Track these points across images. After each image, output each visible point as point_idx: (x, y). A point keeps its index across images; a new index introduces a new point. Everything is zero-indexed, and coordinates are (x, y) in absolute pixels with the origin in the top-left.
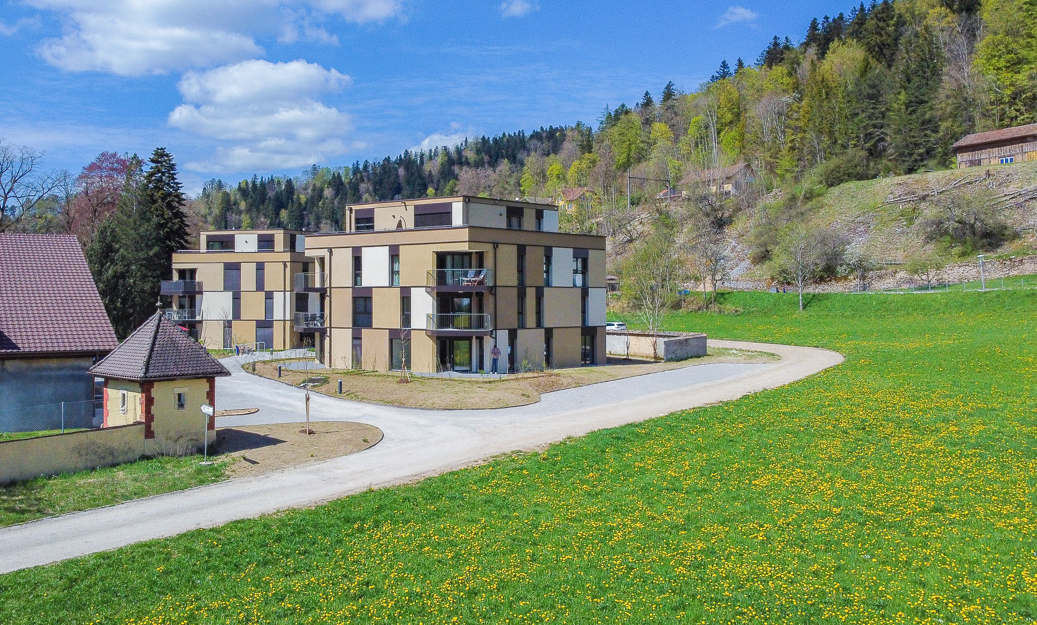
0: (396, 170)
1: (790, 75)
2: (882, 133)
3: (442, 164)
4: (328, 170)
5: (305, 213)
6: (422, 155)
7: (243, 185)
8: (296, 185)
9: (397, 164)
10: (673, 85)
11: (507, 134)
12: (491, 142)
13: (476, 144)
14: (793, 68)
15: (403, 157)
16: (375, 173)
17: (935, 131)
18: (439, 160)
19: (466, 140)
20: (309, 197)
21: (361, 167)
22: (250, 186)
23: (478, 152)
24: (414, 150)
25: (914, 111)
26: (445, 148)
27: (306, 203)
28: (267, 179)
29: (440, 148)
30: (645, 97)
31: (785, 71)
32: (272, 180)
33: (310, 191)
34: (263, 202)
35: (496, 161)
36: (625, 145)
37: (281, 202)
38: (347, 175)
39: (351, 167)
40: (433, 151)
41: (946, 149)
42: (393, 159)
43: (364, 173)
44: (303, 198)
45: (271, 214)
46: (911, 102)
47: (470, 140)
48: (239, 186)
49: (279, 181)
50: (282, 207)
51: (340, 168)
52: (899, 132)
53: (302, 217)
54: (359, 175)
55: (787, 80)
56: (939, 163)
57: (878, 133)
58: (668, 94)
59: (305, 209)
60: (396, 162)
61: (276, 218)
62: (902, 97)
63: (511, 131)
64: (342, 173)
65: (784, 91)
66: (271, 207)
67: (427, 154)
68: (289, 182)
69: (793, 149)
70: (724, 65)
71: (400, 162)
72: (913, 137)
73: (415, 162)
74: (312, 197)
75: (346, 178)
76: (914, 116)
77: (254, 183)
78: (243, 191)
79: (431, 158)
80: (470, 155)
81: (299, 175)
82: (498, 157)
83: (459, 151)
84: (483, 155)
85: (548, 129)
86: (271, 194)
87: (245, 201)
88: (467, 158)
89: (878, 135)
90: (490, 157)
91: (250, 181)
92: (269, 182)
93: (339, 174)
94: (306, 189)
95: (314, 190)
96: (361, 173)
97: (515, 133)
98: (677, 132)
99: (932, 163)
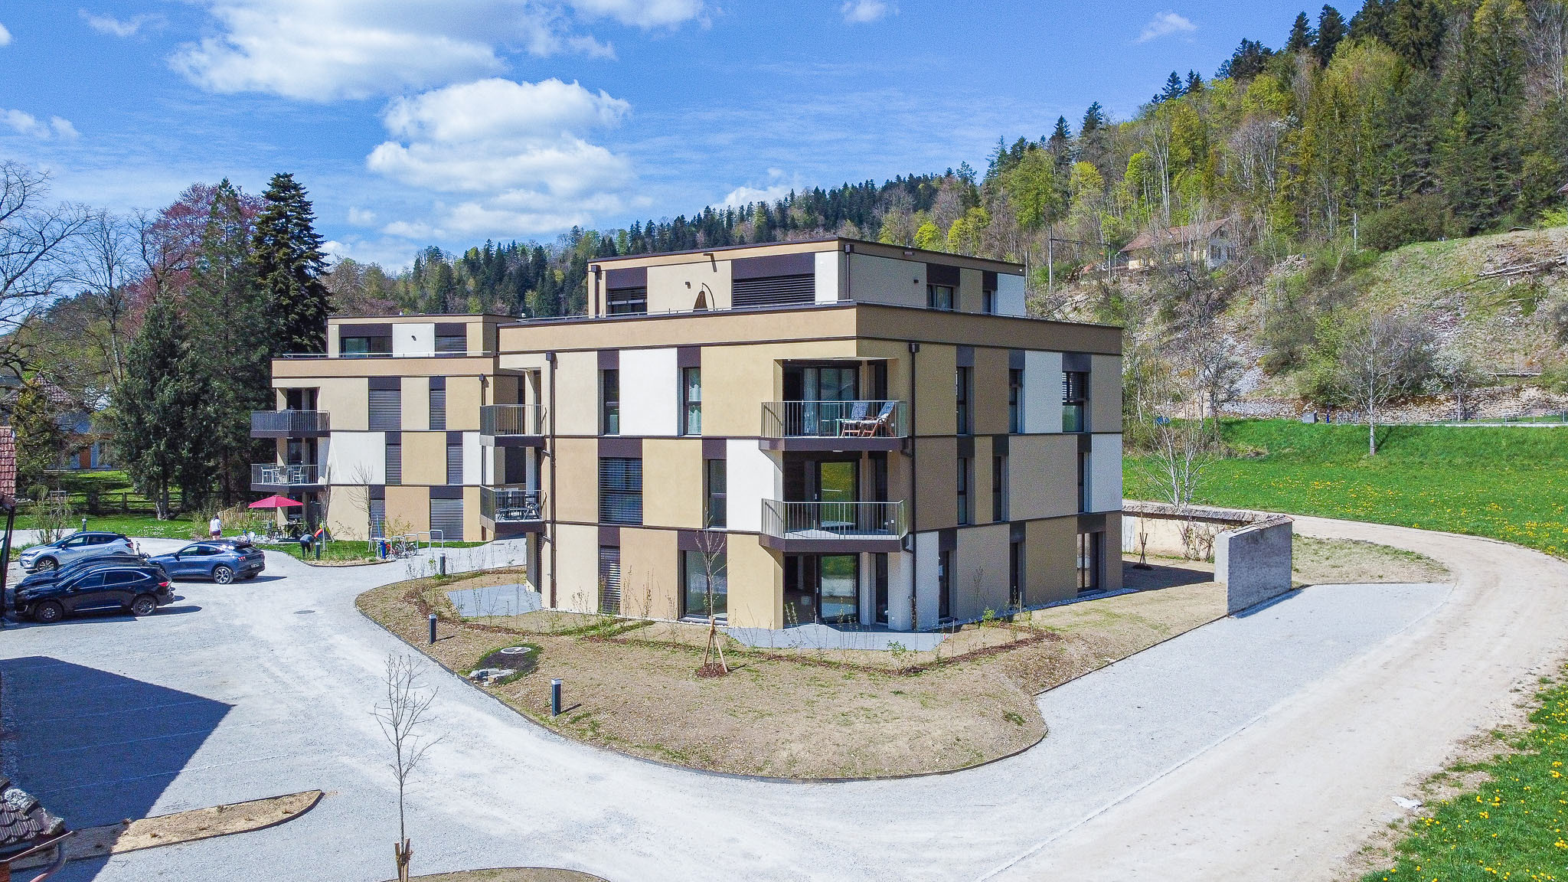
0: (693, 235)
1: (1281, 88)
2: (1429, 174)
3: (759, 227)
4: (595, 235)
5: (562, 296)
6: (730, 214)
7: (472, 256)
8: (551, 256)
9: (695, 226)
10: (1099, 107)
11: (850, 186)
12: (828, 196)
13: (807, 198)
14: (1286, 79)
15: (702, 216)
16: (662, 240)
17: (1518, 169)
18: (754, 221)
19: (792, 194)
20: (567, 273)
21: (643, 230)
22: (482, 256)
23: (809, 210)
24: (719, 208)
25: (1480, 140)
26: (763, 205)
27: (564, 281)
28: (506, 247)
29: (755, 204)
30: (1058, 125)
31: (1275, 84)
32: (514, 248)
33: (568, 264)
34: (501, 280)
35: (834, 224)
36: (1031, 196)
37: (527, 280)
38: (623, 241)
39: (628, 230)
40: (745, 208)
41: (1533, 197)
42: (688, 219)
43: (647, 240)
44: (559, 275)
45: (512, 295)
46: (1474, 126)
47: (797, 194)
48: (466, 256)
49: (524, 250)
50: (529, 287)
51: (612, 232)
52: (1455, 171)
53: (557, 302)
54: (639, 242)
55: (1276, 96)
56: (1520, 219)
57: (1422, 174)
58: (1092, 121)
59: (562, 290)
60: (692, 224)
61: (519, 303)
62: (1461, 118)
63: (855, 181)
64: (616, 238)
65: (1272, 112)
66: (511, 287)
67: (737, 212)
68: (539, 251)
69: (1288, 198)
70: (1174, 79)
71: (699, 222)
72: (1479, 179)
73: (720, 223)
74: (572, 273)
75: (621, 246)
76: (1482, 147)
77: (487, 251)
78: (471, 263)
79: (742, 219)
80: (797, 214)
81: (554, 241)
82: (837, 218)
83: (782, 208)
84: (817, 214)
85: (907, 179)
86: (512, 268)
87: (474, 278)
88: (793, 219)
89: (1422, 178)
90: (827, 217)
91: (481, 249)
92: (509, 250)
93: (611, 240)
94: (563, 261)
95: (574, 263)
96: (643, 238)
97: (861, 184)
98: (1108, 177)
99: (1508, 219)
